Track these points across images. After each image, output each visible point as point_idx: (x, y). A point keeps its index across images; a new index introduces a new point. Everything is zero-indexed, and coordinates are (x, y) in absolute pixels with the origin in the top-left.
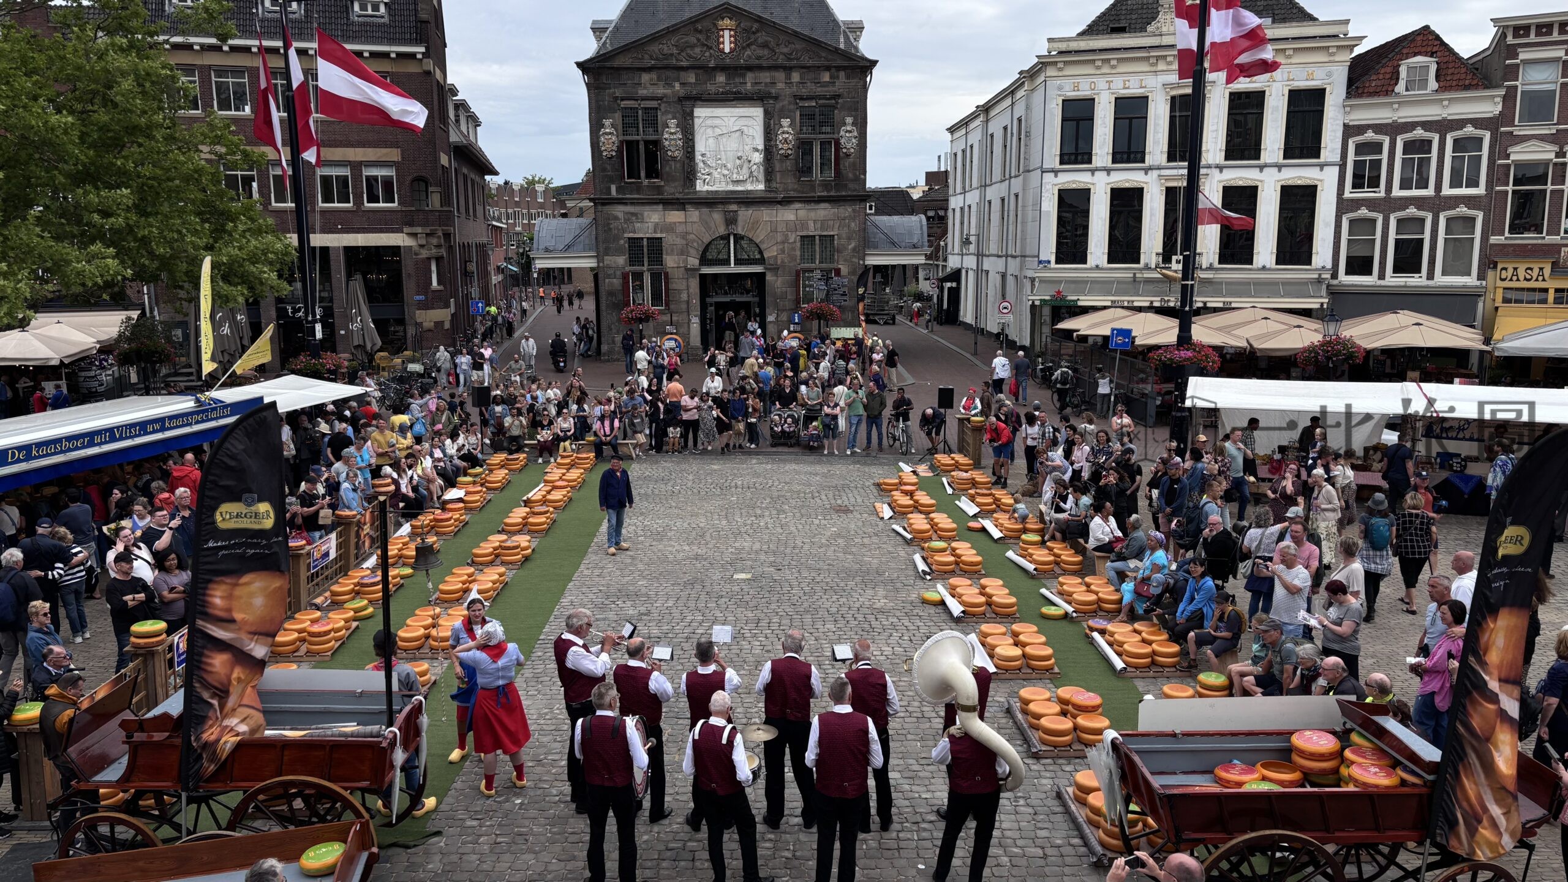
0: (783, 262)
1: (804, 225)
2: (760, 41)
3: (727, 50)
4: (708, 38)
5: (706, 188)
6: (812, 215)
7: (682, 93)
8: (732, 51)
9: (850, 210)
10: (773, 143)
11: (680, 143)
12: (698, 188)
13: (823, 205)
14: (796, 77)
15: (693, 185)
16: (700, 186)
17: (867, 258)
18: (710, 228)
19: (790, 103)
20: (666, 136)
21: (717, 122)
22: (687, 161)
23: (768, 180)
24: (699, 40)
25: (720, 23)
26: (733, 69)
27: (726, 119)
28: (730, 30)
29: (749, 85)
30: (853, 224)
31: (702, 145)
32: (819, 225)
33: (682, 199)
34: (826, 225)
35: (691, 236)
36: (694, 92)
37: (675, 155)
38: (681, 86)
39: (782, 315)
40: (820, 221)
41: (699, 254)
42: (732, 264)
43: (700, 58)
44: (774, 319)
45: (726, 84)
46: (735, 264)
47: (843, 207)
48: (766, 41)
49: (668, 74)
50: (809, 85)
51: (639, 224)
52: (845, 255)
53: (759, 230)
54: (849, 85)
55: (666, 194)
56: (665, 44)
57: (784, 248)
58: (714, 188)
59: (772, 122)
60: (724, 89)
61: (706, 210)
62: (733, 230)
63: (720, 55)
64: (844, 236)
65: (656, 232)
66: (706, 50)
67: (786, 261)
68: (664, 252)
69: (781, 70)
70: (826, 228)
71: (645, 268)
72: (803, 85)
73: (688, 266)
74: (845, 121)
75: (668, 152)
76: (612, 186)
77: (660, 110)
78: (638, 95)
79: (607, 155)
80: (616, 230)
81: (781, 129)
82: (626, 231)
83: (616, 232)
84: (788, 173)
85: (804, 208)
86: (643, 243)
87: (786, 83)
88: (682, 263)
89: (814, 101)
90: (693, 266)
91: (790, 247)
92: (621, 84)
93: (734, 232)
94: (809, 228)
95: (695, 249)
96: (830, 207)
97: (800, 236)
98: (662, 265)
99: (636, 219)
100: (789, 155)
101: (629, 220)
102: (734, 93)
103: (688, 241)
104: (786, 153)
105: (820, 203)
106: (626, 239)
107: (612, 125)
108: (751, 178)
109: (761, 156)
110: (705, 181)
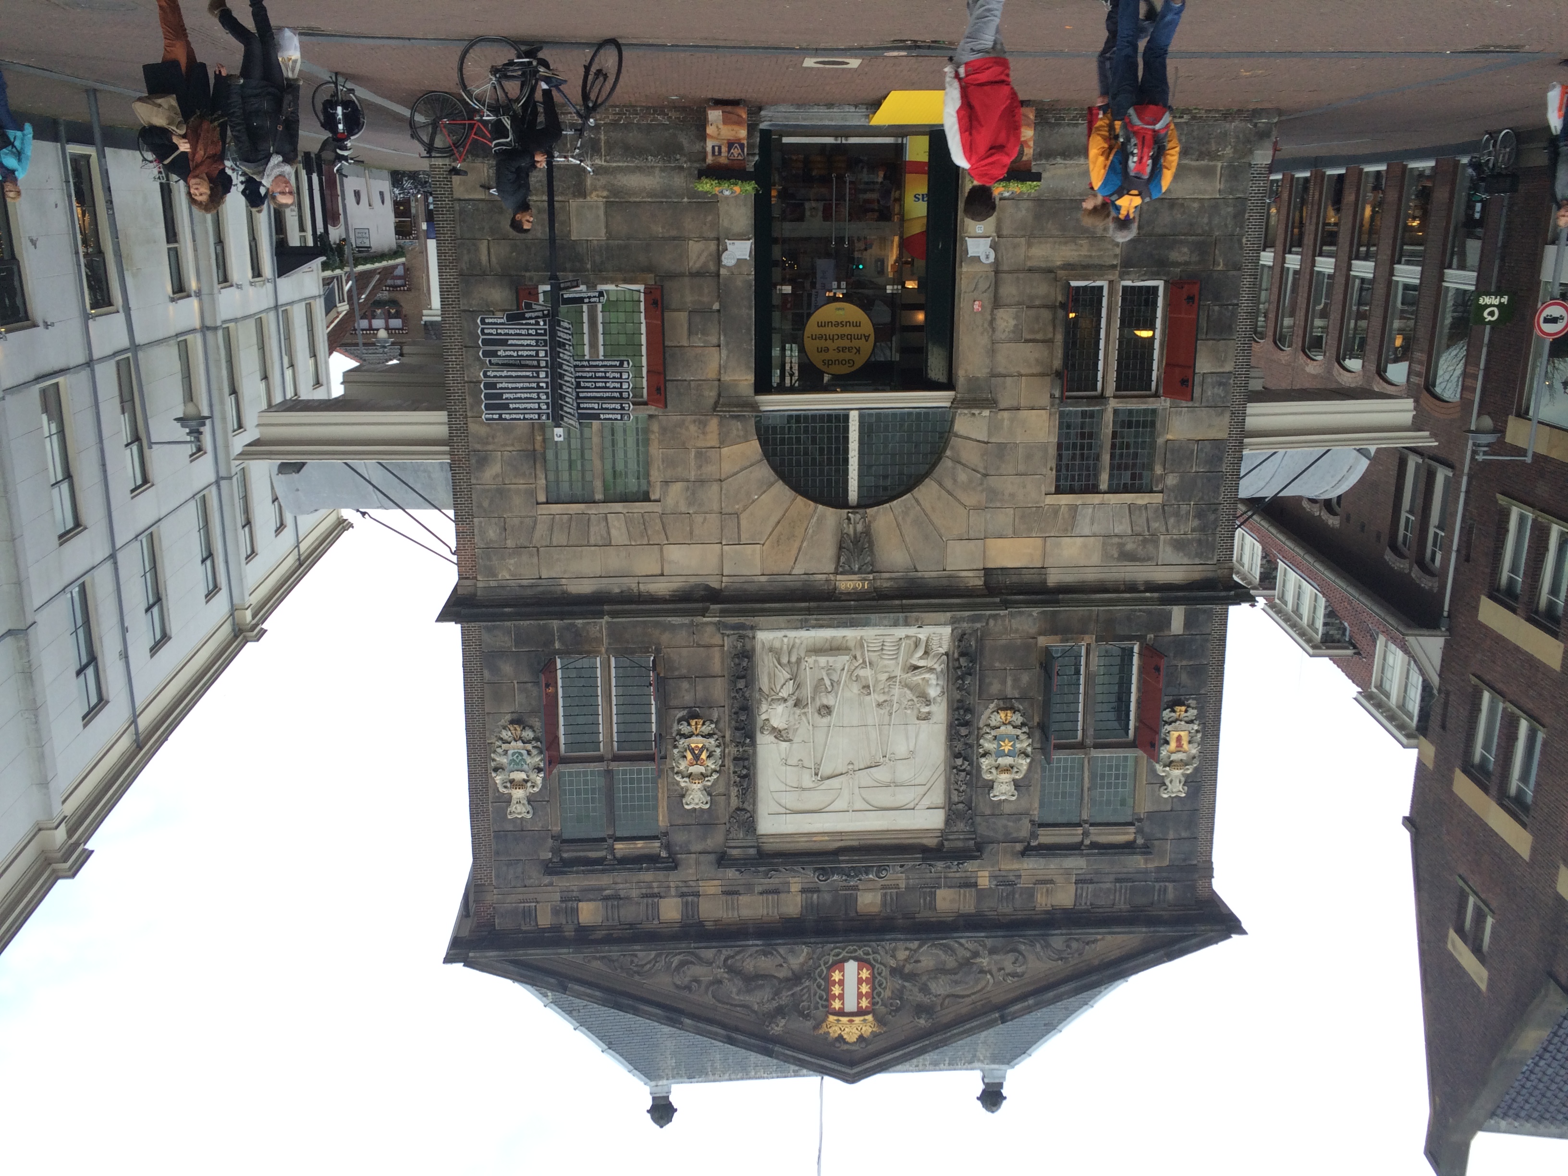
0: (703, 424)
1: (640, 532)
2: (765, 994)
3: (851, 967)
4: (899, 994)
5: (923, 634)
6: (614, 561)
7: (970, 866)
8: (839, 964)
9: (504, 574)
10: (732, 750)
11: (988, 745)
12: (947, 631)
13: (586, 587)
15: (960, 638)
16: (940, 636)
17: (442, 431)
18: (916, 522)
19: (684, 847)
20: (1024, 763)
21: (883, 798)
22: (972, 700)
23: (745, 657)
24: (925, 989)
25: (868, 1031)
26: (835, 924)
27: (859, 804)
28: (841, 1013)
29: (795, 887)
30: (492, 533)
31: (928, 740)
32: (596, 532)
33: (995, 603)
34: (572, 531)
35: (971, 499)
36: (940, 865)
37: (1002, 714)
38: (973, 880)
39: (703, 259)
40: (592, 542)
41: (952, 448)
42: (854, 417)
43: (920, 947)
44: (729, 247)
45: (856, 888)
46: (846, 418)
47: (525, 583)
48: (749, 991)
49: (1006, 909)
50: (634, 893)
51: (1116, 531)
52: (513, 445)
53: (774, 519)
54: (521, 897)
55: (1035, 614)
56: (1009, 974)
57: (700, 467)
58: (901, 632)
59: (734, 802)
60: (864, 877)
61: (927, 575)
62: (849, 519)
63: (868, 954)
64: (517, 501)
65: (1070, 510)
66: (904, 966)
67: (693, 428)
68: (1052, 451)
69: (709, 925)
70: (573, 524)
71: (1113, 404)
72: (649, 891)
73: (986, 413)
74: (529, 808)
75: (1018, 719)
76: (1181, 632)
77: (1032, 822)
78: (1088, 855)
79: (1186, 711)
80: (1183, 512)
81: (709, 784)
82: (1156, 511)
83: (1184, 508)
84: (684, 671)
85: (641, 580)
86: (1111, 476)
87: (697, 895)
88: (1003, 420)
89: (619, 854)
90: (974, 414)
91: (680, 469)
92: (1124, 885)
93: (846, 511)
94: (624, 524)
95: (964, 461)
96: (564, 581)
97: (649, 500)
98: (1062, 415)
99: (1123, 545)
100: (687, 719)
101: (1145, 541)
102: (834, 871)
103: (981, 484)
104: (693, 722)
105: (593, 593)
106: (1160, 488)
107: (1164, 784)
108: (794, 659)
109: (764, 717)
110: (926, 653)
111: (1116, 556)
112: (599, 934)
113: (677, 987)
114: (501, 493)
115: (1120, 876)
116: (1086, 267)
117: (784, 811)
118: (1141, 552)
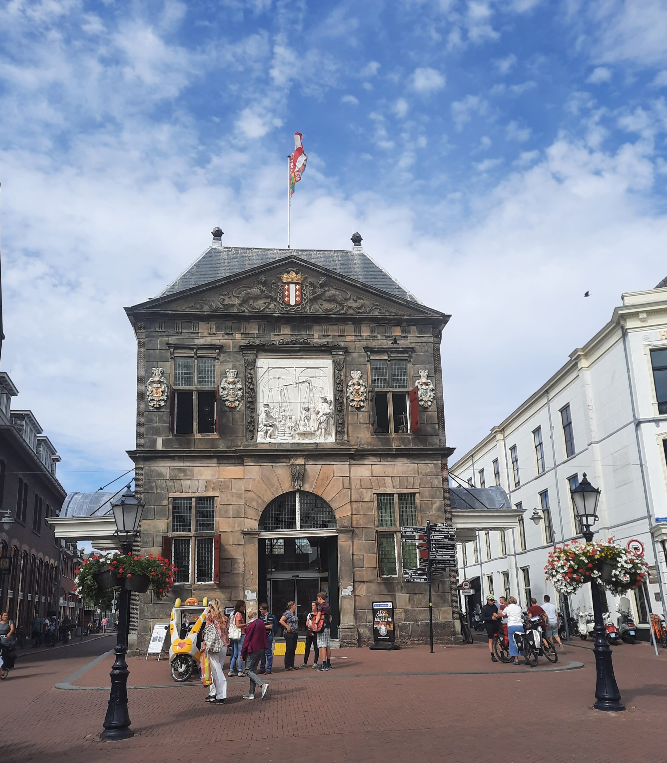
0: (358, 524)
1: (380, 482)
2: (327, 294)
3: (293, 303)
4: (273, 290)
5: (268, 440)
6: (390, 470)
7: (244, 342)
8: (297, 304)
9: (431, 466)
10: (343, 394)
11: (240, 393)
12: (259, 441)
13: (401, 460)
14: (365, 331)
15: (254, 437)
16: (261, 439)
17: (455, 520)
18: (273, 485)
19: (360, 356)
20: (224, 385)
21: (280, 372)
22: (248, 412)
23: (339, 433)
24: (262, 291)
25: (285, 276)
26: (299, 322)
27: (291, 370)
28: (296, 284)
29: (316, 337)
30: (436, 482)
31: (264, 396)
32: (397, 482)
33: (240, 452)
34: (406, 482)
35: (250, 494)
36: (257, 343)
37: (233, 406)
38: (243, 336)
39: (359, 588)
40: (398, 478)
41: (259, 516)
42: (298, 528)
43: (264, 309)
44: (350, 593)
45: (292, 335)
46: (301, 527)
47: (424, 462)
48: (334, 295)
49: (229, 323)
50: (379, 338)
51: (188, 481)
52: (429, 515)
53: (329, 487)
54: (423, 339)
55: (221, 447)
56: (226, 295)
57: (358, 507)
59: (342, 373)
60: (289, 340)
61: (268, 464)
62: (300, 487)
63: (285, 307)
64: (427, 494)
65: (208, 490)
66: (270, 301)
67: (361, 522)
68: (216, 514)
69: (350, 323)
70: (406, 485)
71: (192, 533)
72: (374, 338)
73: (246, 530)
74: (420, 374)
75: (228, 404)
76: (158, 438)
77: (218, 359)
78: (195, 345)
79: (154, 405)
80: (159, 489)
81: (351, 381)
82: (171, 490)
83: (159, 490)
84: (362, 426)
85: (380, 463)
86: (191, 503)
87: (356, 336)
88: (238, 527)
89: (386, 354)
90: (251, 529)
91: (366, 506)
92: (178, 331)
93: (302, 490)
94: (387, 485)
95: (254, 510)
96: (409, 463)
97: (377, 494)
98: (213, 529)
99: (184, 476)
100: (361, 407)
101: (175, 477)
102: (301, 343)
103: (246, 501)
104: (358, 406)
105: (398, 458)
106: (170, 499)
107: (161, 373)
108: (320, 430)
109: (331, 407)
110: (267, 432)
111: (187, 471)
112: (393, 322)
113: (363, 299)
114: (433, 497)
115: (179, 335)
116: (206, 589)
117: (322, 369)
118: (176, 472)
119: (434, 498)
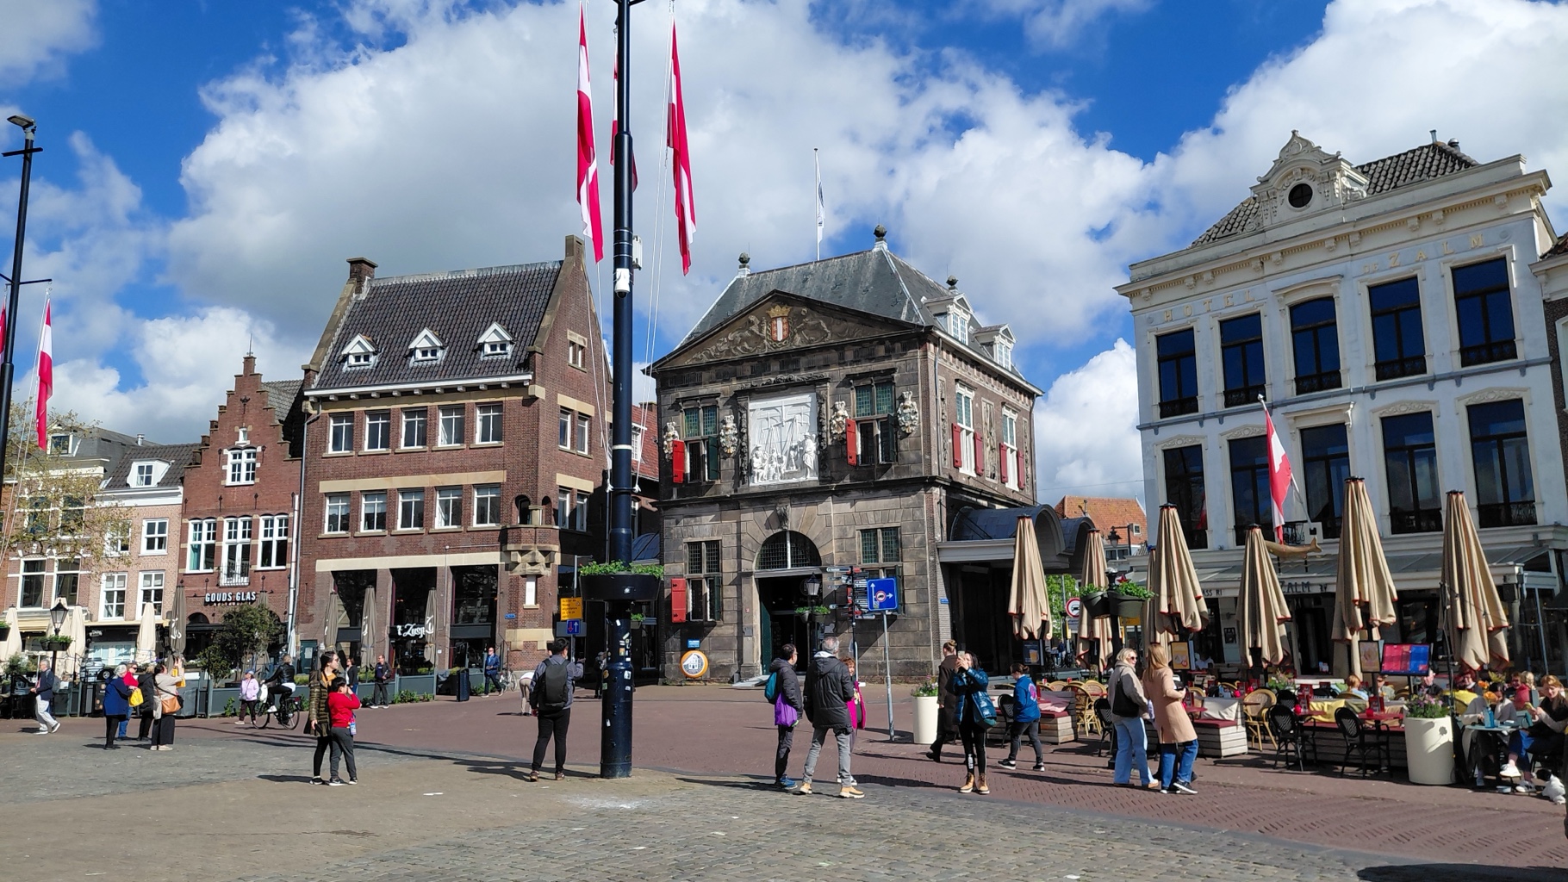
0: (841, 561)
1: (863, 515)
2: (810, 324)
3: (780, 338)
4: (762, 329)
5: (760, 483)
6: (872, 505)
7: (738, 387)
8: (785, 339)
9: (913, 496)
10: (825, 429)
11: (735, 438)
12: (752, 484)
13: (883, 494)
14: (850, 356)
15: (748, 482)
16: (756, 482)
18: (764, 527)
20: (723, 432)
21: (772, 413)
22: (742, 457)
23: (822, 469)
24: (752, 332)
25: (772, 311)
26: (788, 358)
27: (779, 409)
28: (783, 317)
29: (803, 370)
30: (918, 514)
31: (755, 439)
33: (736, 497)
34: (888, 516)
35: (746, 536)
36: (750, 386)
37: (731, 451)
38: (738, 381)
40: (880, 513)
41: (754, 557)
42: (789, 567)
43: (755, 351)
45: (778, 373)
46: (792, 566)
47: (905, 495)
48: (817, 324)
49: (727, 370)
50: (863, 361)
51: (698, 527)
52: (910, 550)
53: (814, 525)
54: (907, 356)
55: (722, 493)
56: (722, 343)
57: (841, 544)
58: (767, 483)
59: (824, 407)
60: (776, 379)
61: (758, 508)
62: (787, 527)
63: (774, 344)
64: (908, 527)
65: (714, 534)
66: (761, 340)
68: (721, 556)
69: (833, 351)
70: (888, 519)
71: (703, 575)
72: (858, 363)
73: (743, 570)
74: (904, 396)
75: (726, 450)
76: (674, 488)
77: (719, 407)
78: (700, 396)
79: (668, 458)
80: (677, 535)
81: (835, 413)
82: (686, 536)
84: (846, 460)
85: (862, 498)
86: (702, 547)
87: (839, 364)
88: (737, 568)
89: (869, 379)
90: (750, 569)
91: (849, 543)
92: (685, 384)
93: (788, 530)
94: (870, 520)
95: (750, 551)
96: (891, 496)
97: (861, 530)
98: (719, 570)
99: (695, 522)
100: (844, 440)
101: (688, 523)
102: (787, 381)
103: (743, 543)
104: (841, 439)
105: (880, 492)
106: (686, 544)
107: (675, 427)
108: (805, 470)
109: (815, 444)
110: (760, 475)
111: (697, 517)
112: (875, 342)
115: (686, 387)
118: (689, 519)
119: (915, 531)
